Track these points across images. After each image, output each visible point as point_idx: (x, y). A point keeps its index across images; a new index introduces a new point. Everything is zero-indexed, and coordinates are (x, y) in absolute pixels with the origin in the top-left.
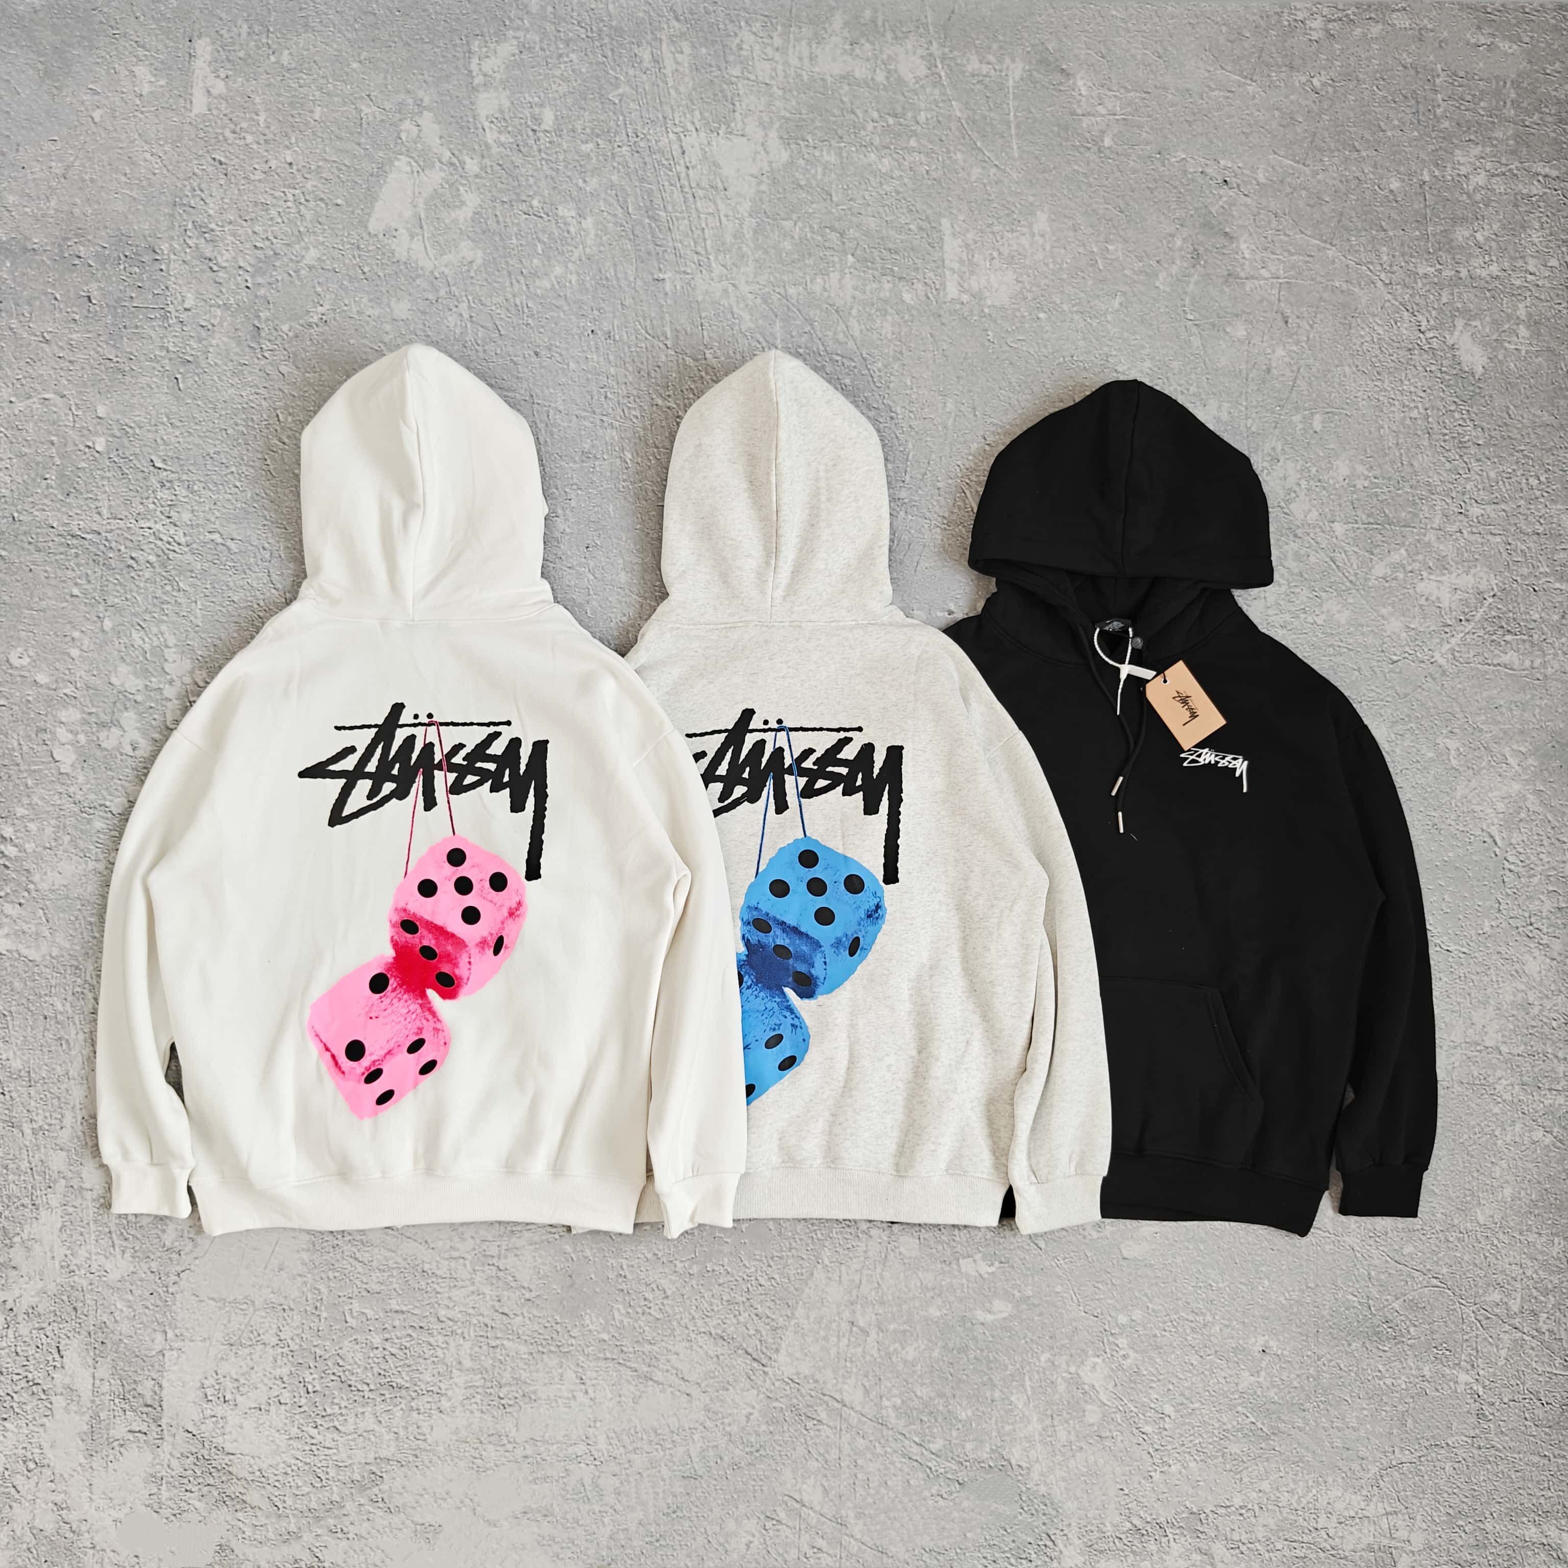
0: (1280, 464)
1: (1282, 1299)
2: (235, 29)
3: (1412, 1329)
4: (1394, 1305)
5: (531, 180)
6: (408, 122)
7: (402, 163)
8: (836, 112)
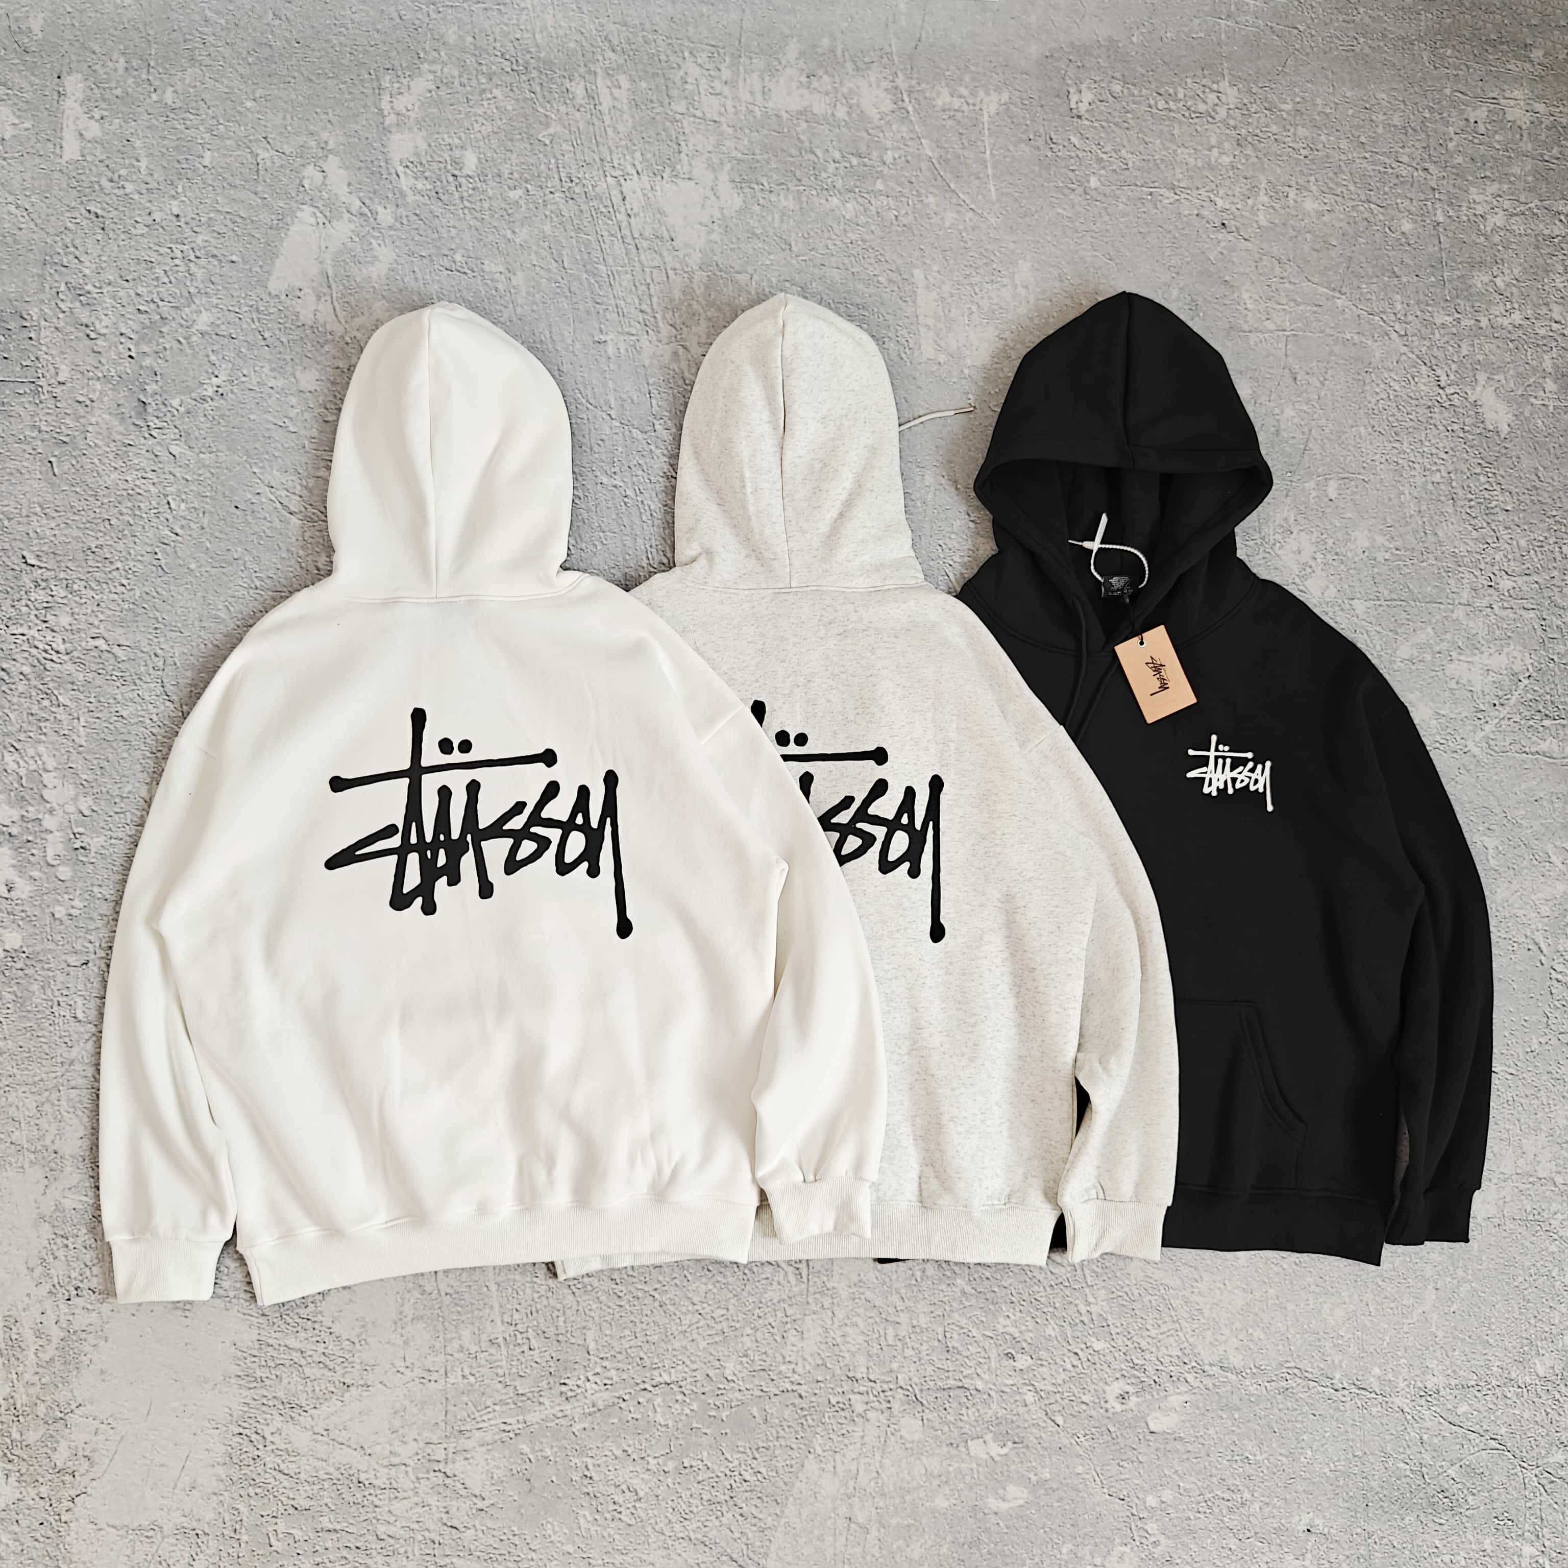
0: (1292, 536)
1: (1327, 1470)
2: (109, 64)
3: (1470, 1498)
4: (1450, 1471)
5: (453, 231)
6: (311, 167)
7: (306, 214)
8: (794, 152)
